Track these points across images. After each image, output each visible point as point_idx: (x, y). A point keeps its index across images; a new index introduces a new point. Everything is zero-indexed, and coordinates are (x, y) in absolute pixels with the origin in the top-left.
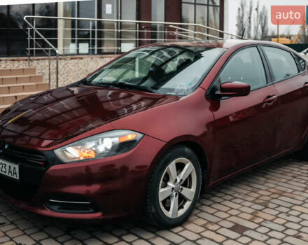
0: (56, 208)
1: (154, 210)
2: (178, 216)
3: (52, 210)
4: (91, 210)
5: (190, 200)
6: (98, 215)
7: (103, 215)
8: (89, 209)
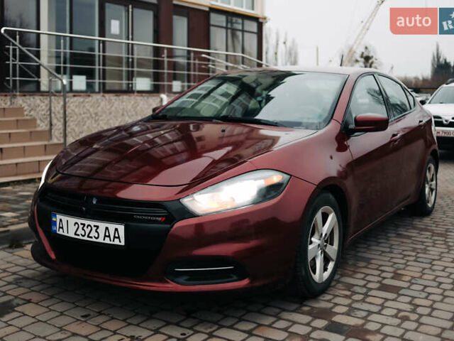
0: (182, 279)
1: (304, 273)
2: (324, 280)
3: (178, 283)
4: (235, 278)
5: (333, 260)
6: (245, 282)
7: (251, 283)
8: (231, 277)
